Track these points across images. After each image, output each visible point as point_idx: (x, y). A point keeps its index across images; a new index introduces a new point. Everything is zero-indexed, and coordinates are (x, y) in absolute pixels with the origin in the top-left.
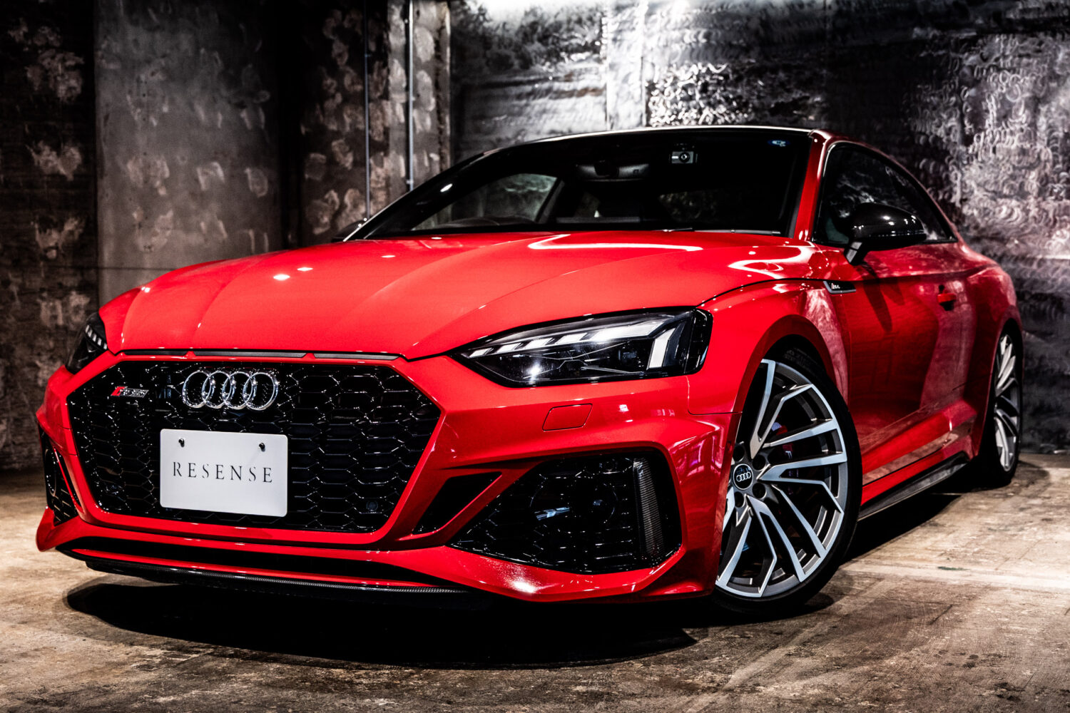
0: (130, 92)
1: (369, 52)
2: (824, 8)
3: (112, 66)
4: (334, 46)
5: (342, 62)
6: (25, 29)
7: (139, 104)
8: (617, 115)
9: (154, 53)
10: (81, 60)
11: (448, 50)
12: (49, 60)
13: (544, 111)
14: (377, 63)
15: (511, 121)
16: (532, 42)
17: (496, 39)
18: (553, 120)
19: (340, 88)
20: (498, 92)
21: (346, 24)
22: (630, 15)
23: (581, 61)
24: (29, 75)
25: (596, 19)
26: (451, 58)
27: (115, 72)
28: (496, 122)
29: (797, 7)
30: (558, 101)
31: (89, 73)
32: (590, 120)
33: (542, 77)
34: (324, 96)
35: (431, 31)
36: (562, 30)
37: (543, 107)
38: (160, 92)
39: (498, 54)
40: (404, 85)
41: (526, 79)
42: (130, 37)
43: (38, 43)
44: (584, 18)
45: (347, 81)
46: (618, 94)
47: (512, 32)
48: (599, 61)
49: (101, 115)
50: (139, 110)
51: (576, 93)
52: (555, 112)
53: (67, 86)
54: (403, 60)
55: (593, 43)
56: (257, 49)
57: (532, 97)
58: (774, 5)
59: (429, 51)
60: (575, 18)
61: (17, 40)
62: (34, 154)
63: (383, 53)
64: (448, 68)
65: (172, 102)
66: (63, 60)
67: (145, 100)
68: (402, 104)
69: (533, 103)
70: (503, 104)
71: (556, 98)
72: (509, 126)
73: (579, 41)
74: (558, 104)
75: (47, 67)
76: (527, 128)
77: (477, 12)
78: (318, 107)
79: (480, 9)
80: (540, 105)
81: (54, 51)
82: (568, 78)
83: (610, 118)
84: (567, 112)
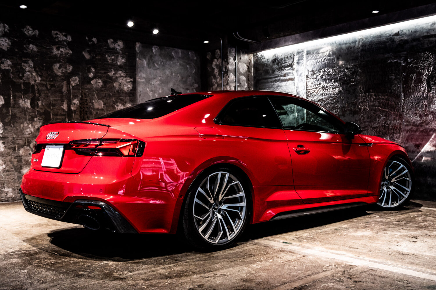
0: (148, 88)
1: (223, 71)
2: (358, 48)
3: (142, 81)
4: (215, 70)
5: (217, 74)
6: (113, 72)
7: (152, 91)
8: (298, 87)
9: (157, 76)
10: (132, 80)
11: (253, 69)
12: (121, 80)
13: (278, 86)
14: (225, 75)
16: (275, 65)
17: (265, 64)
18: (281, 89)
19: (217, 82)
20: (266, 81)
21: (218, 63)
22: (301, 55)
23: (288, 70)
24: (115, 85)
25: (292, 56)
26: (254, 71)
27: (143, 82)
29: (349, 48)
30: (282, 83)
31: (134, 83)
32: (291, 88)
34: (213, 85)
35: (245, 63)
36: (283, 61)
38: (158, 87)
39: (266, 69)
40: (235, 80)
42: (148, 72)
43: (118, 76)
44: (289, 57)
45: (218, 80)
46: (298, 80)
47: (269, 62)
48: (293, 69)
49: (138, 95)
50: (151, 92)
51: (287, 80)
52: (281, 86)
53: (127, 87)
54: (234, 73)
55: (291, 64)
56: (193, 72)
57: (275, 82)
58: (343, 48)
59: (245, 69)
60: (286, 57)
61: (111, 75)
62: (116, 107)
63: (227, 72)
64: (253, 74)
65: (163, 89)
66: (126, 80)
67: (153, 89)
68: (234, 86)
69: (275, 84)
70: (267, 84)
71: (281, 82)
73: (287, 64)
75: (121, 82)
77: (260, 57)
78: (211, 88)
79: (261, 56)
80: (277, 84)
81: (123, 78)
82: (285, 76)
83: (296, 87)
84: (284, 86)
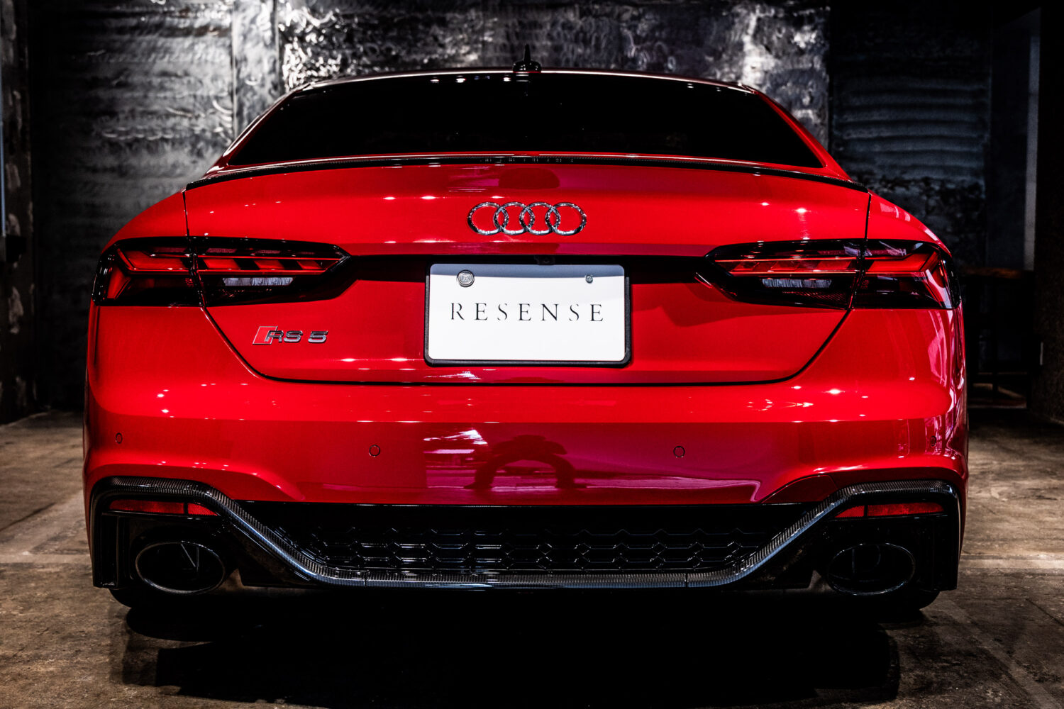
8: (245, 59)
13: (154, 49)
15: (110, 58)
18: (166, 59)
20: (95, 23)
28: (90, 56)
30: (170, 40)
32: (213, 63)
33: (150, 9)
37: (152, 44)
41: (129, 10)
46: (245, 37)
51: (194, 32)
52: (166, 51)
57: (137, 32)
69: (141, 38)
70: (98, 37)
71: (168, 36)
72: (108, 63)
74: (171, 43)
76: (132, 67)
80: (149, 42)
82: (184, 13)
83: (236, 63)
84: (182, 53)
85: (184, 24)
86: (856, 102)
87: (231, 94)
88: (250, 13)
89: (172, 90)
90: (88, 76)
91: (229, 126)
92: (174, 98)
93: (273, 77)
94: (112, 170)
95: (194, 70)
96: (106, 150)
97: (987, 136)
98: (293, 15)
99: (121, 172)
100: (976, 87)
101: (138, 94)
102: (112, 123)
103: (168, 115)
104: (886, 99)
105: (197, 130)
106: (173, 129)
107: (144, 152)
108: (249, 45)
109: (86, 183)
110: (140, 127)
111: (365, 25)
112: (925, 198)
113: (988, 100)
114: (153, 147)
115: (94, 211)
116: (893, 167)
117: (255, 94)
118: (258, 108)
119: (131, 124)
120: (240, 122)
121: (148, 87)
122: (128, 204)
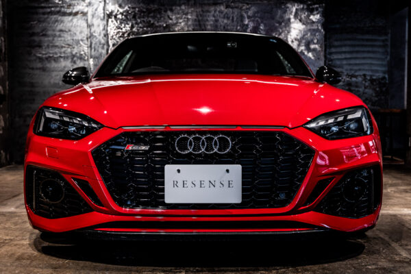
13: (57, 21)
15: (39, 24)
18: (62, 25)
20: (33, 11)
28: (31, 24)
32: (80, 26)
33: (55, 5)
37: (56, 19)
41: (47, 6)
46: (93, 16)
48: (84, 0)
51: (72, 14)
52: (62, 22)
57: (50, 14)
69: (52, 17)
70: (35, 16)
71: (62, 16)
72: (38, 26)
74: (64, 18)
76: (48, 28)
82: (68, 7)
83: (89, 26)
84: (68, 22)
85: (69, 11)
86: (336, 43)
87: (87, 39)
88: (95, 7)
89: (64, 37)
90: (31, 31)
91: (86, 51)
92: (65, 41)
93: (104, 32)
94: (40, 69)
95: (73, 29)
96: (38, 60)
97: (389, 57)
98: (112, 7)
99: (44, 69)
100: (383, 38)
101: (50, 39)
102: (40, 50)
103: (62, 47)
104: (348, 42)
105: (74, 53)
106: (64, 52)
107: (53, 62)
108: (95, 19)
109: (30, 74)
110: (51, 52)
111: (140, 11)
112: (364, 82)
113: (389, 43)
114: (56, 60)
115: (32, 85)
116: (351, 70)
117: (97, 38)
118: (98, 44)
119: (47, 50)
120: (91, 50)
121: (55, 36)
122: (46, 82)
